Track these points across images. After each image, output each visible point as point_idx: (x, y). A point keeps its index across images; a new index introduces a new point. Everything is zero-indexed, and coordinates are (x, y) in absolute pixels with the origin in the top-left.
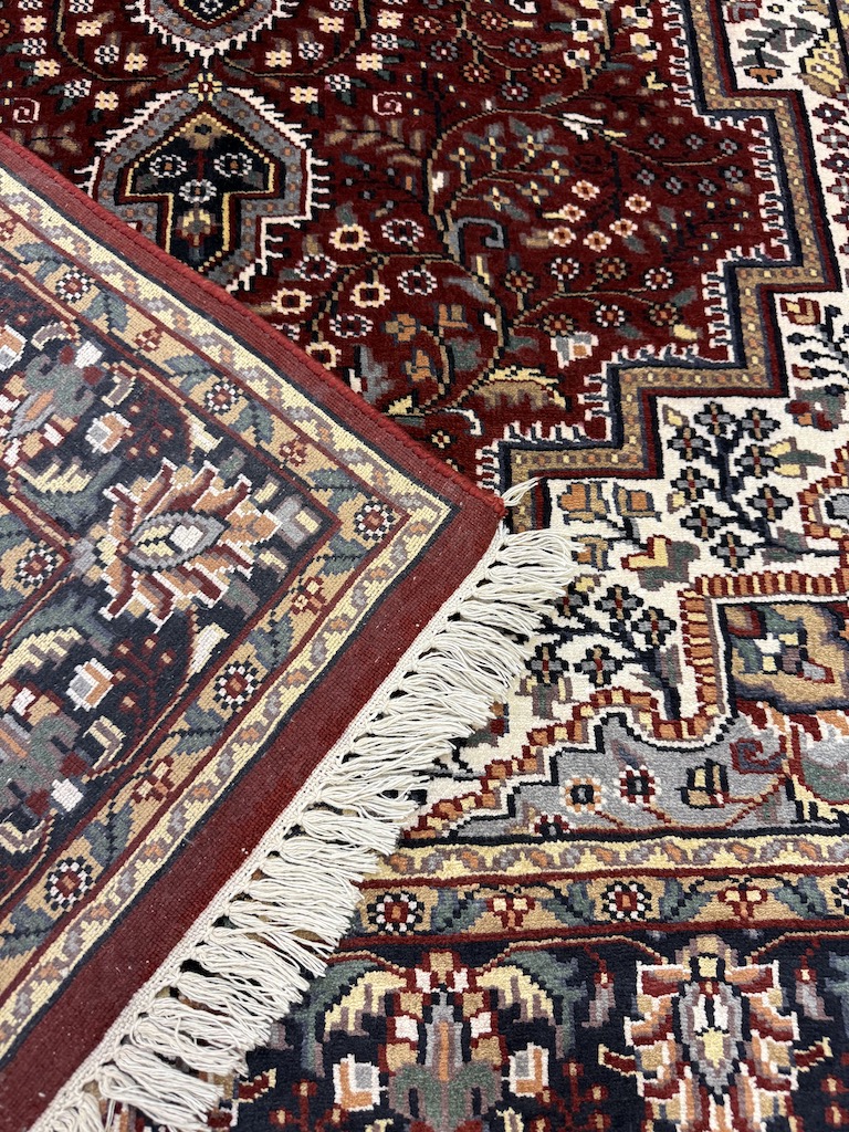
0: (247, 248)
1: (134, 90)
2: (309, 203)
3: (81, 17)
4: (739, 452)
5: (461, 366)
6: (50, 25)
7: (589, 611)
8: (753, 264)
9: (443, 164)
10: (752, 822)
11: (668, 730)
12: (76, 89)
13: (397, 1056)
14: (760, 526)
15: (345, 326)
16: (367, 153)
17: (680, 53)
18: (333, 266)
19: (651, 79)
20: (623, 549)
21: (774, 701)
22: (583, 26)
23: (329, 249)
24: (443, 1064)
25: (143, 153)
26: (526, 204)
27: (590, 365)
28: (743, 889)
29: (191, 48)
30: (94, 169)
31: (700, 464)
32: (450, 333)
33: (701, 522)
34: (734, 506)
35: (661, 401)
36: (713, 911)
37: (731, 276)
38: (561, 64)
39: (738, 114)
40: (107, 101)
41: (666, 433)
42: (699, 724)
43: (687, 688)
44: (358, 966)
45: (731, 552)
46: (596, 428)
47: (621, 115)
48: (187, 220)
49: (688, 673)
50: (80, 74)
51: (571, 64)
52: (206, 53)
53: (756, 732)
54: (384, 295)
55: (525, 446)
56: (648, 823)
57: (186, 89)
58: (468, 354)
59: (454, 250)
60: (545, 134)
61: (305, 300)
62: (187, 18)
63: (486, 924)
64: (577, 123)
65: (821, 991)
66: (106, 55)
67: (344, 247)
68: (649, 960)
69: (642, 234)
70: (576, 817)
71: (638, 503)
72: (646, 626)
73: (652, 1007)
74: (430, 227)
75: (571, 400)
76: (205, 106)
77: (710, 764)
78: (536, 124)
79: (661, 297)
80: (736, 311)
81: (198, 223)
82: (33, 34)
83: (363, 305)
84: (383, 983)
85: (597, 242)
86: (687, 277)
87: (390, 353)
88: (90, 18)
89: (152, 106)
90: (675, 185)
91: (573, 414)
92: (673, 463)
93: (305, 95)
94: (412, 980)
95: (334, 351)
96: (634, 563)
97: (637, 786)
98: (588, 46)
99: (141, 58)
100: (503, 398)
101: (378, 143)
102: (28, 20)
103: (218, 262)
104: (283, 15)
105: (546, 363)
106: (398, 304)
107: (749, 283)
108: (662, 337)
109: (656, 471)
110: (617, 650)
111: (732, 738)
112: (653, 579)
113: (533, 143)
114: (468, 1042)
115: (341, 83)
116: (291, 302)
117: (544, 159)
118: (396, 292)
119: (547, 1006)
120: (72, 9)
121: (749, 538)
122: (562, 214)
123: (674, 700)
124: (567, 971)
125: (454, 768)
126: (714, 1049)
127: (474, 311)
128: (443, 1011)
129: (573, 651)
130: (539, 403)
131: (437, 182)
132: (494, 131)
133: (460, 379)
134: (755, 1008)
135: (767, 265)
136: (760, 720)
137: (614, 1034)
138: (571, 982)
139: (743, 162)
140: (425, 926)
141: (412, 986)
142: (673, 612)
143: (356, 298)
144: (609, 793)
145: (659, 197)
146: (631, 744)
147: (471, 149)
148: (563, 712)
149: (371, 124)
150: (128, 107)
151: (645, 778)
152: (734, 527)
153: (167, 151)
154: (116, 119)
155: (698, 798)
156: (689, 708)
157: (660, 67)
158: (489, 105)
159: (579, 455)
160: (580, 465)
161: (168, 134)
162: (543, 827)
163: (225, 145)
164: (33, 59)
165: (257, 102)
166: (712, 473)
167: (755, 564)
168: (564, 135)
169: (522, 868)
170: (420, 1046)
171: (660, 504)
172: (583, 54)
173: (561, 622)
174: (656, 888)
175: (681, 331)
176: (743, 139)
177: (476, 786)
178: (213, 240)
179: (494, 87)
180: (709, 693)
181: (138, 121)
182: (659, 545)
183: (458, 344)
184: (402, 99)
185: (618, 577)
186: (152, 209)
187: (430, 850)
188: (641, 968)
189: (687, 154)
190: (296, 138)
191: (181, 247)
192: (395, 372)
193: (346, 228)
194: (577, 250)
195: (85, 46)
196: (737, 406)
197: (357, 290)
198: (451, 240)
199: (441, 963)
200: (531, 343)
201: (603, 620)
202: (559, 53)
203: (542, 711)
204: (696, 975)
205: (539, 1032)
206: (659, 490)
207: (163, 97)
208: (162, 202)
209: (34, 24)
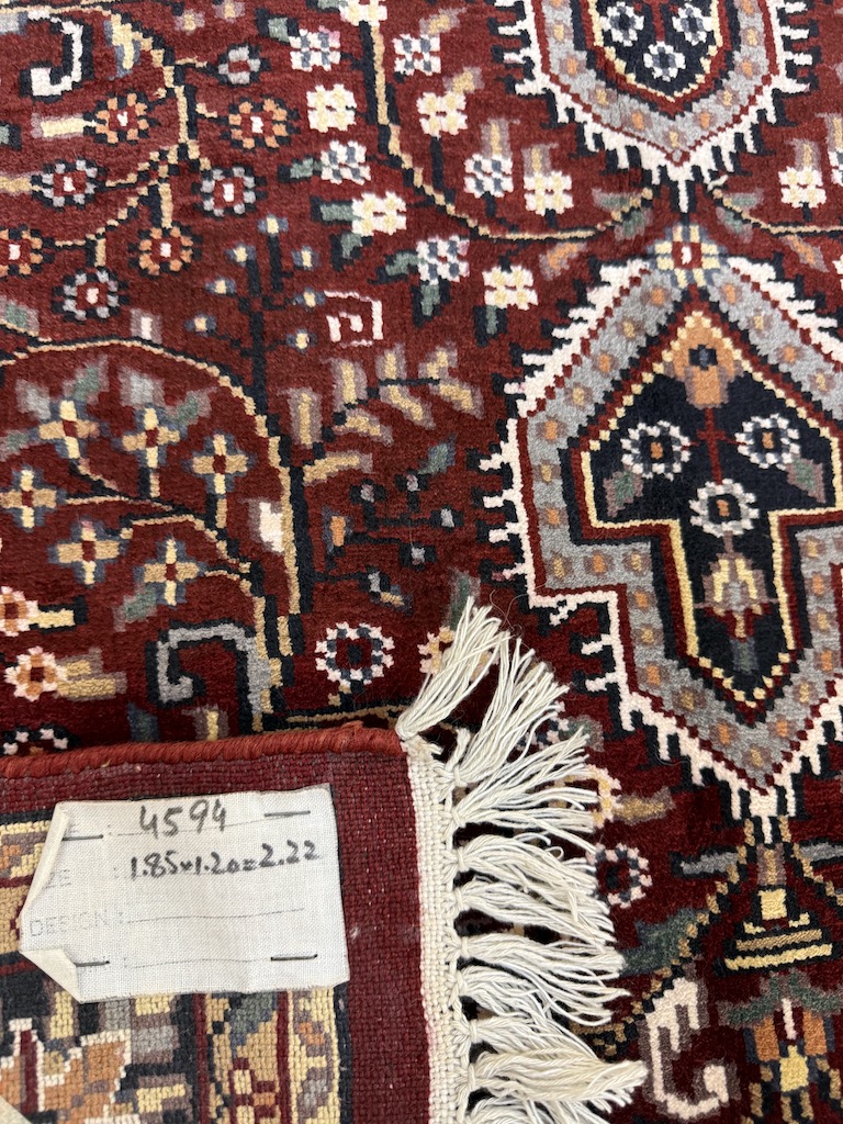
1: (553, 260)
3: (424, 85)
6: (366, 112)
25: (601, 415)
29: (649, 159)
40: (508, 289)
50: (443, 225)
57: (650, 257)
66: (487, 173)
76: (694, 300)
82: (332, 134)
88: (437, 85)
89: (599, 301)
99: (558, 182)
102: (318, 98)
120: (400, 66)
153: (643, 410)
154: (536, 330)
161: (639, 366)
164: (347, 195)
178: (764, 625)
186: (638, 555)
195: (445, 157)
207: (615, 277)
208: (659, 539)
209: (331, 108)
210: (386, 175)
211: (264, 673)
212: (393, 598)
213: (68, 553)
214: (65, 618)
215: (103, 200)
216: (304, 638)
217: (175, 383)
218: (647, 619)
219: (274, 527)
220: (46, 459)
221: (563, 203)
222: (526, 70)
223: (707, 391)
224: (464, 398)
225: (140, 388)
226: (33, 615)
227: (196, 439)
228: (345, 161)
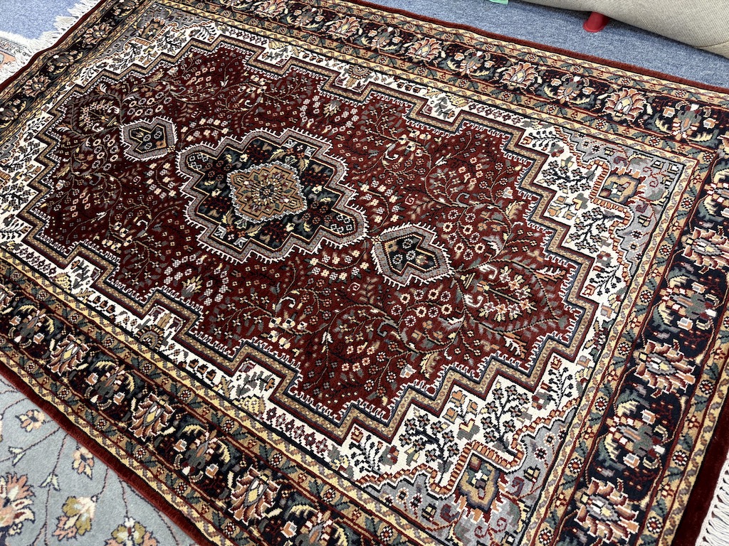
0: (436, 251)
1: (365, 257)
2: (431, 231)
3: (331, 260)
4: (559, 173)
5: (501, 219)
6: (328, 269)
7: (586, 223)
8: (507, 145)
9: (437, 197)
10: (658, 216)
11: (626, 222)
12: (355, 271)
13: (682, 312)
14: (582, 178)
15: (474, 238)
16: (423, 212)
17: (433, 130)
18: (454, 234)
19: (436, 140)
20: (572, 208)
21: (629, 197)
22: (410, 147)
23: (448, 233)
24: (689, 303)
25: (389, 264)
26: (460, 184)
27: (515, 193)
28: (674, 225)
29: (360, 238)
30: (386, 278)
31: (558, 182)
32: (490, 217)
33: (574, 189)
34: (573, 180)
35: (535, 182)
36: (676, 234)
37: (508, 151)
38: (419, 157)
39: (460, 126)
40: (365, 266)
41: (545, 185)
42: (627, 214)
43: (617, 213)
44: (656, 310)
45: (585, 187)
46: (534, 199)
47: (444, 152)
48: (418, 261)
49: (613, 211)
50: (351, 268)
51: (420, 155)
52: (365, 235)
53: (636, 204)
54: (471, 227)
55: (531, 216)
56: (647, 237)
57: (374, 245)
58: (497, 215)
59: (465, 206)
60: (439, 171)
61: (461, 245)
62: (349, 235)
63: (658, 280)
64: (440, 162)
65: (706, 222)
66: (348, 260)
67: (450, 229)
68: (682, 252)
69: (483, 164)
70: (639, 250)
71: (560, 199)
72: (596, 213)
73: (694, 257)
74: (455, 208)
75: (523, 200)
76: (383, 243)
77: (639, 217)
78: (435, 171)
79: (505, 168)
80: (518, 154)
81: (421, 260)
82: (329, 275)
83: (470, 232)
84: (662, 307)
85: (479, 174)
86: (503, 160)
87: (489, 232)
88: (332, 259)
89: (374, 255)
90: (473, 150)
91: (527, 202)
92: (554, 187)
93: (395, 218)
94: (664, 300)
95: (480, 244)
96: (578, 207)
97: (637, 235)
98: (417, 149)
99: (355, 252)
100: (514, 214)
101: (422, 208)
102: (323, 274)
103: (437, 259)
104: (364, 212)
105: (508, 201)
106: (475, 225)
107: (511, 147)
108: (517, 173)
109: (554, 192)
110: (600, 222)
111: (634, 210)
112: (584, 206)
113: (440, 174)
114: (686, 296)
115: (396, 208)
116: (459, 248)
117: (447, 175)
118: (470, 224)
119: (684, 277)
121: (584, 181)
122: (466, 178)
123: (619, 217)
124: (677, 270)
125: (615, 269)
126: (710, 249)
127: (485, 209)
128: (675, 297)
129: (595, 232)
130: (520, 208)
131: (442, 200)
132: (432, 181)
133: (505, 220)
134: (704, 237)
135: (509, 141)
136: (633, 202)
137: (697, 268)
138: (680, 270)
139: (474, 132)
140: (652, 292)
141: (666, 301)
142: (595, 206)
143: (467, 233)
144: (635, 241)
145: (475, 155)
146: (625, 231)
147: (436, 189)
148: (610, 241)
149: (414, 207)
150: (370, 260)
151: (636, 232)
152: (579, 183)
153: (392, 258)
154: (372, 266)
155: (646, 224)
156: (622, 215)
157: (434, 136)
158: (423, 179)
159: (540, 205)
160: (543, 207)
161: (386, 255)
162: (638, 259)
163: (400, 243)
164: (338, 278)
165: (390, 230)
166: (562, 181)
167: (592, 184)
168: (442, 167)
169: (647, 267)
170: (682, 306)
171: (565, 195)
172: (419, 151)
173: (586, 231)
174: (664, 243)
175: (518, 168)
176: (468, 129)
177: (621, 266)
178: (429, 258)
179: (418, 176)
180: (620, 209)
181: (377, 261)
182: (575, 200)
183: (493, 217)
184: (410, 197)
185: (580, 213)
186: (409, 268)
187: (633, 283)
188: (683, 255)
189: (465, 143)
190: (407, 226)
191: (426, 266)
192: (495, 234)
193: (444, 226)
194: (479, 180)
195: (342, 264)
196: (546, 167)
197: (465, 232)
198: (461, 205)
199: (663, 292)
200: (501, 202)
201: (590, 221)
202: (415, 157)
203: (608, 245)
204: (691, 245)
205: (689, 282)
206: (559, 193)
207: (373, 251)
208: (408, 265)
209: (325, 273)
210: (339, 272)
211: (391, 322)
212: (393, 302)
213: (358, 339)
214: (366, 343)
215: (315, 307)
216: (389, 314)
217: (348, 312)
218: (417, 272)
219: (375, 311)
220: (346, 334)
221: (358, 253)
222: (338, 247)
223: (395, 248)
224: (375, 280)
225: (345, 316)
226: (363, 347)
227: (356, 314)
228: (333, 277)
